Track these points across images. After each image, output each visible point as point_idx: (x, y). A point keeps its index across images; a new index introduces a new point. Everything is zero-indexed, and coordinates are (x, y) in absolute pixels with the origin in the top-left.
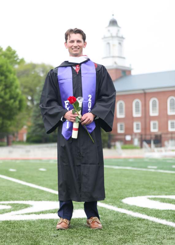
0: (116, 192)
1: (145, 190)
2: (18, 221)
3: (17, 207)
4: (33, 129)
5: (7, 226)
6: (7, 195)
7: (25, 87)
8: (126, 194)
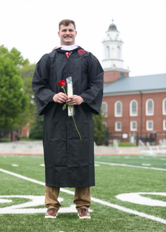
0: (111, 188)
1: (138, 187)
2: (18, 214)
3: (18, 201)
4: (35, 126)
5: (8, 220)
6: (9, 190)
7: (29, 87)
8: (120, 190)
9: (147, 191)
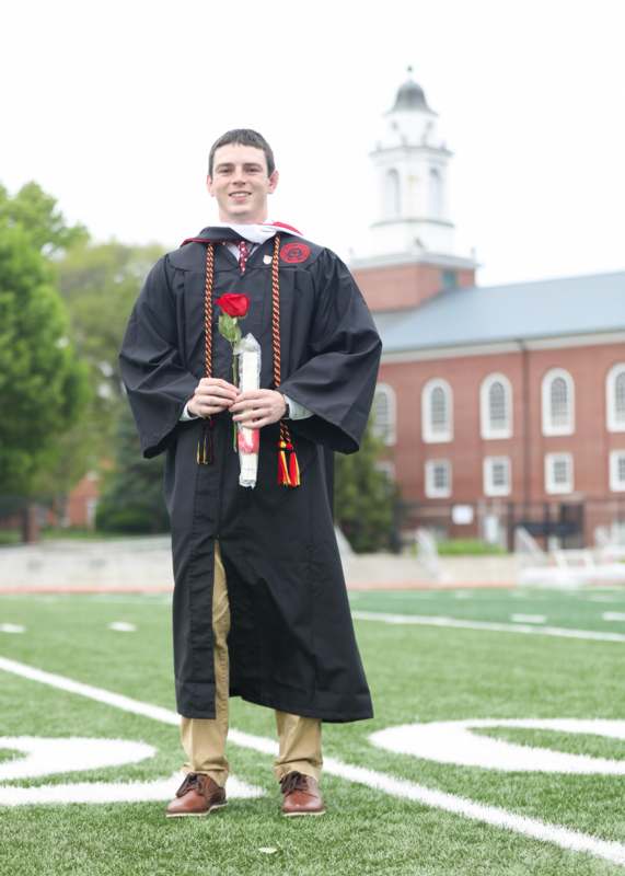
1: (472, 699)
4: (117, 483)
7: (91, 331)
8: (395, 712)
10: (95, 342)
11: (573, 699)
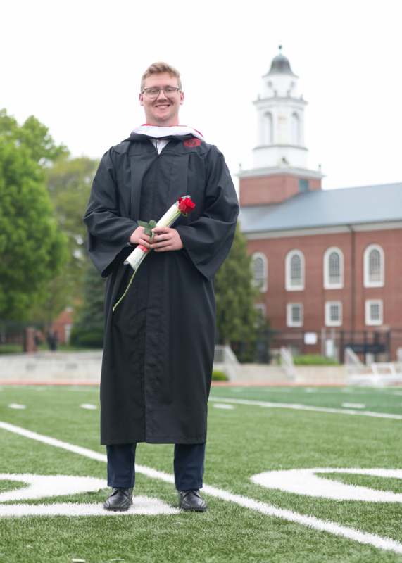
0: (244, 458)
1: (317, 455)
4: (85, 314)
7: (69, 215)
8: (267, 463)
9: (339, 465)
10: (71, 222)
11: (383, 456)
